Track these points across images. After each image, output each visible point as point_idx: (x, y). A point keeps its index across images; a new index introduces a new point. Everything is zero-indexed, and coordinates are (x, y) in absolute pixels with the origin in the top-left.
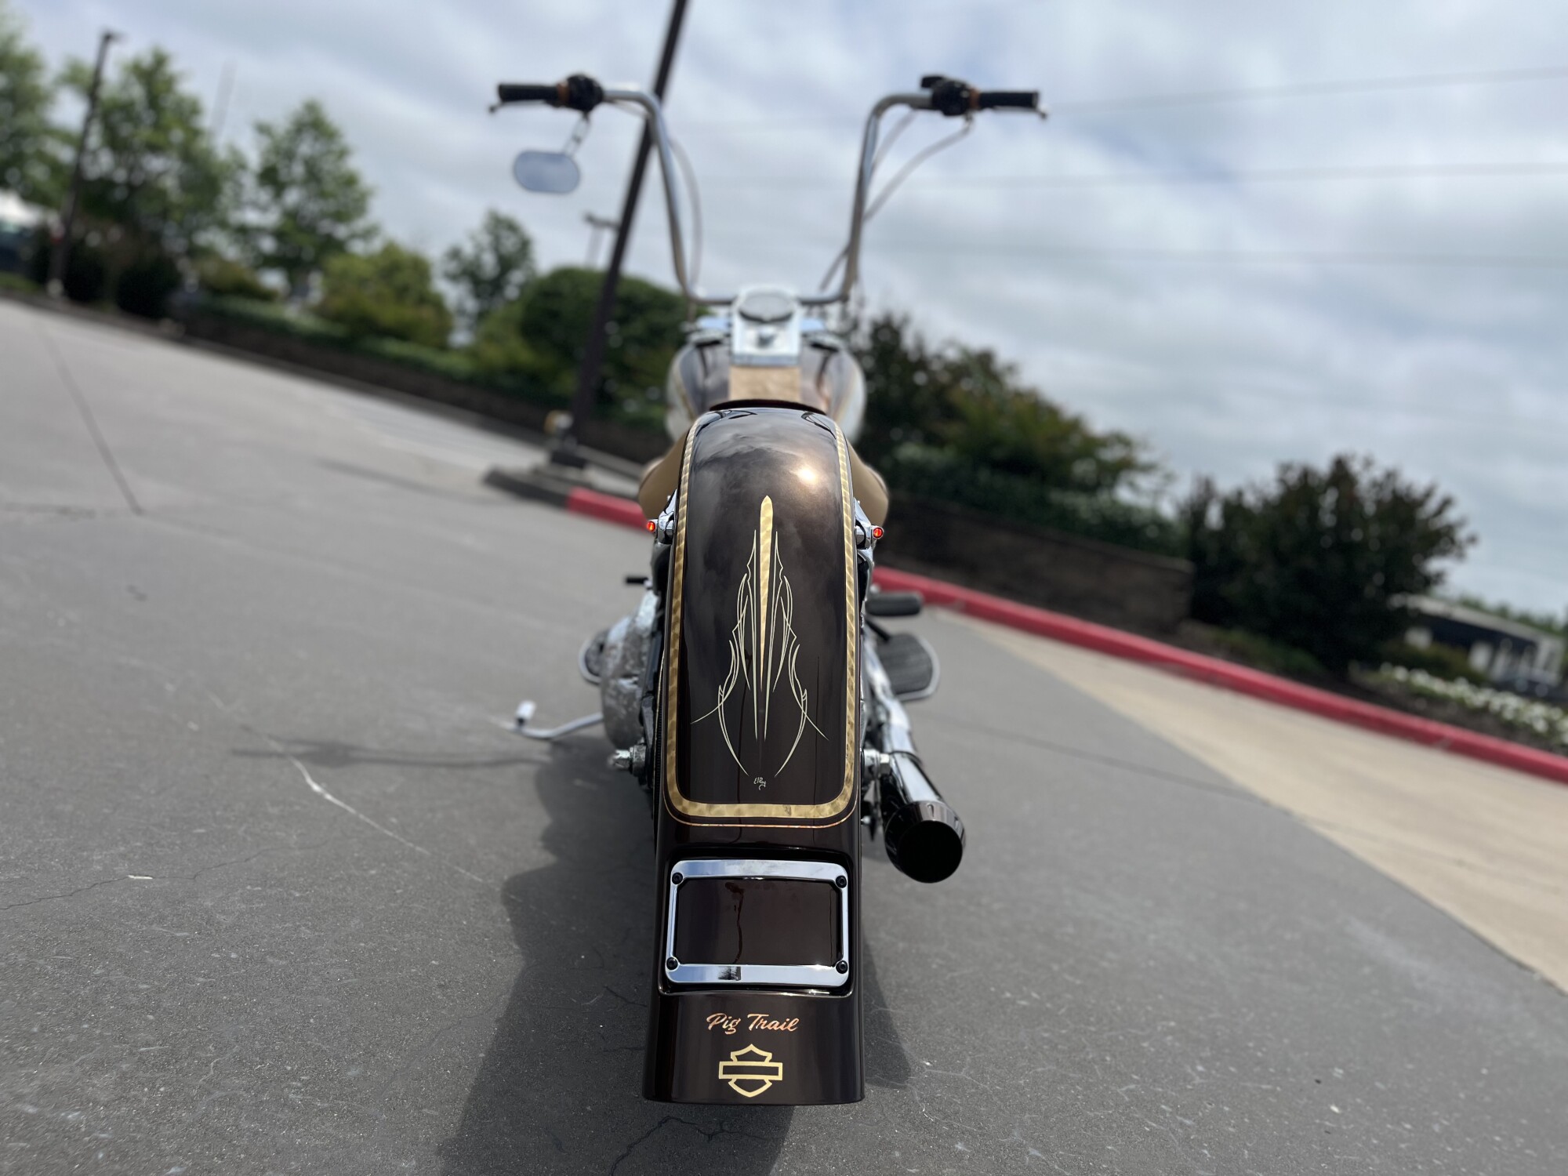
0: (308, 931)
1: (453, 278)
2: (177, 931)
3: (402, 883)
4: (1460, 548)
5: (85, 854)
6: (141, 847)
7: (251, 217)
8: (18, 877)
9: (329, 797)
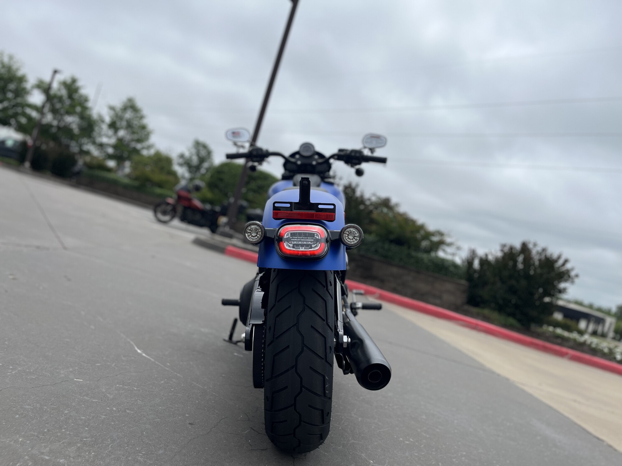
0: (141, 402)
1: (181, 165)
2: (93, 399)
3: (173, 386)
4: (572, 279)
5: (58, 370)
6: (78, 369)
7: (105, 140)
8: (34, 377)
9: (144, 355)
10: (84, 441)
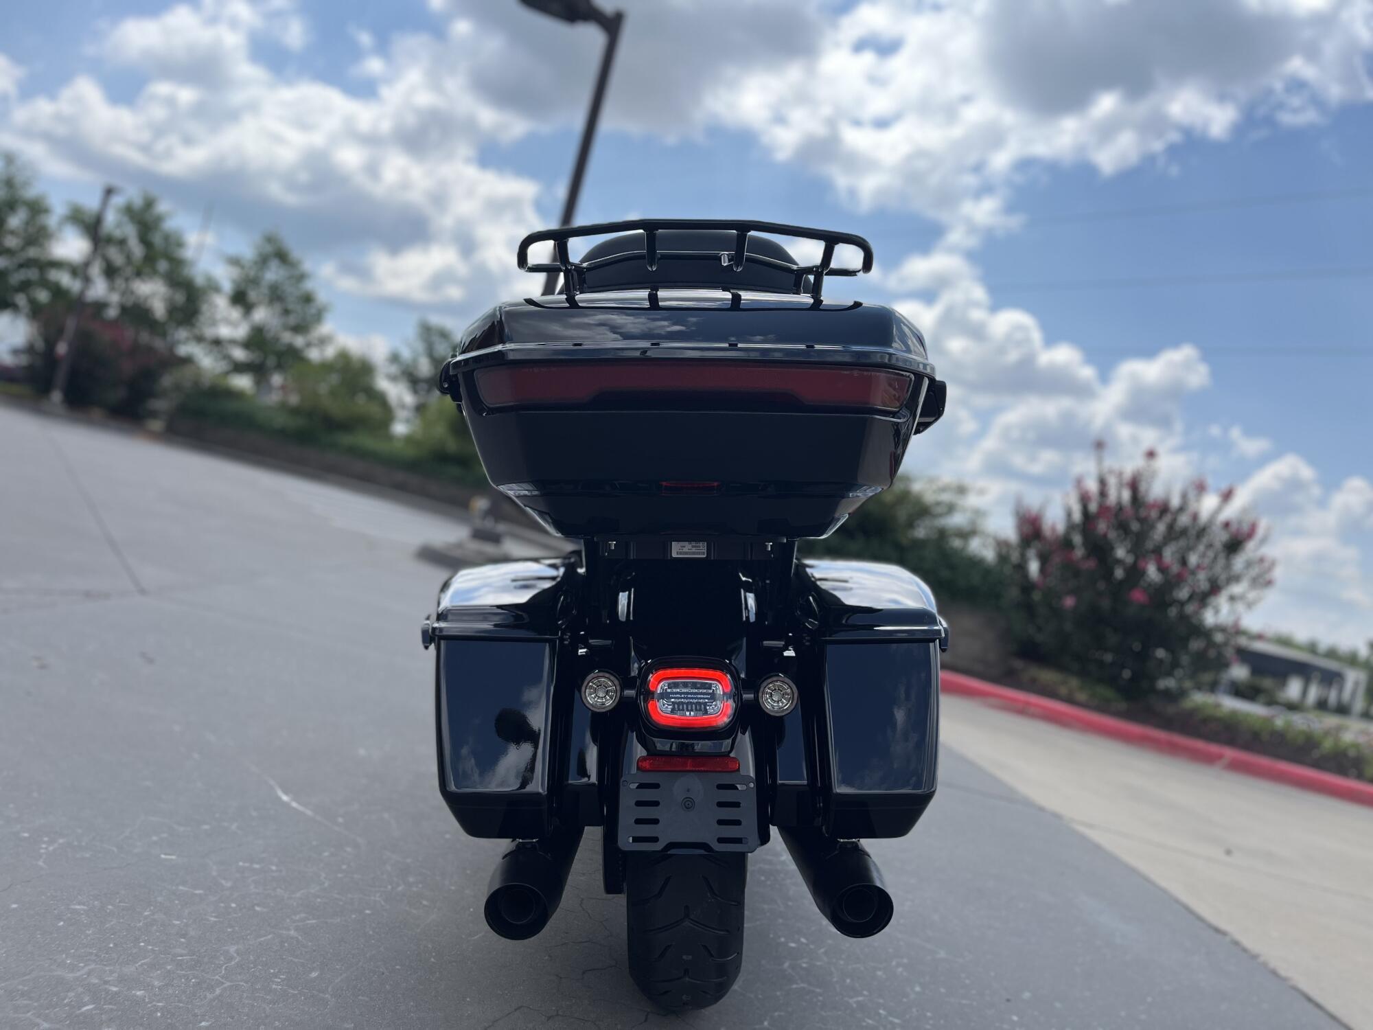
1: (393, 378)
2: (195, 890)
3: (346, 861)
5: (131, 841)
6: (167, 837)
7: (224, 332)
9: (294, 804)
10: (179, 960)
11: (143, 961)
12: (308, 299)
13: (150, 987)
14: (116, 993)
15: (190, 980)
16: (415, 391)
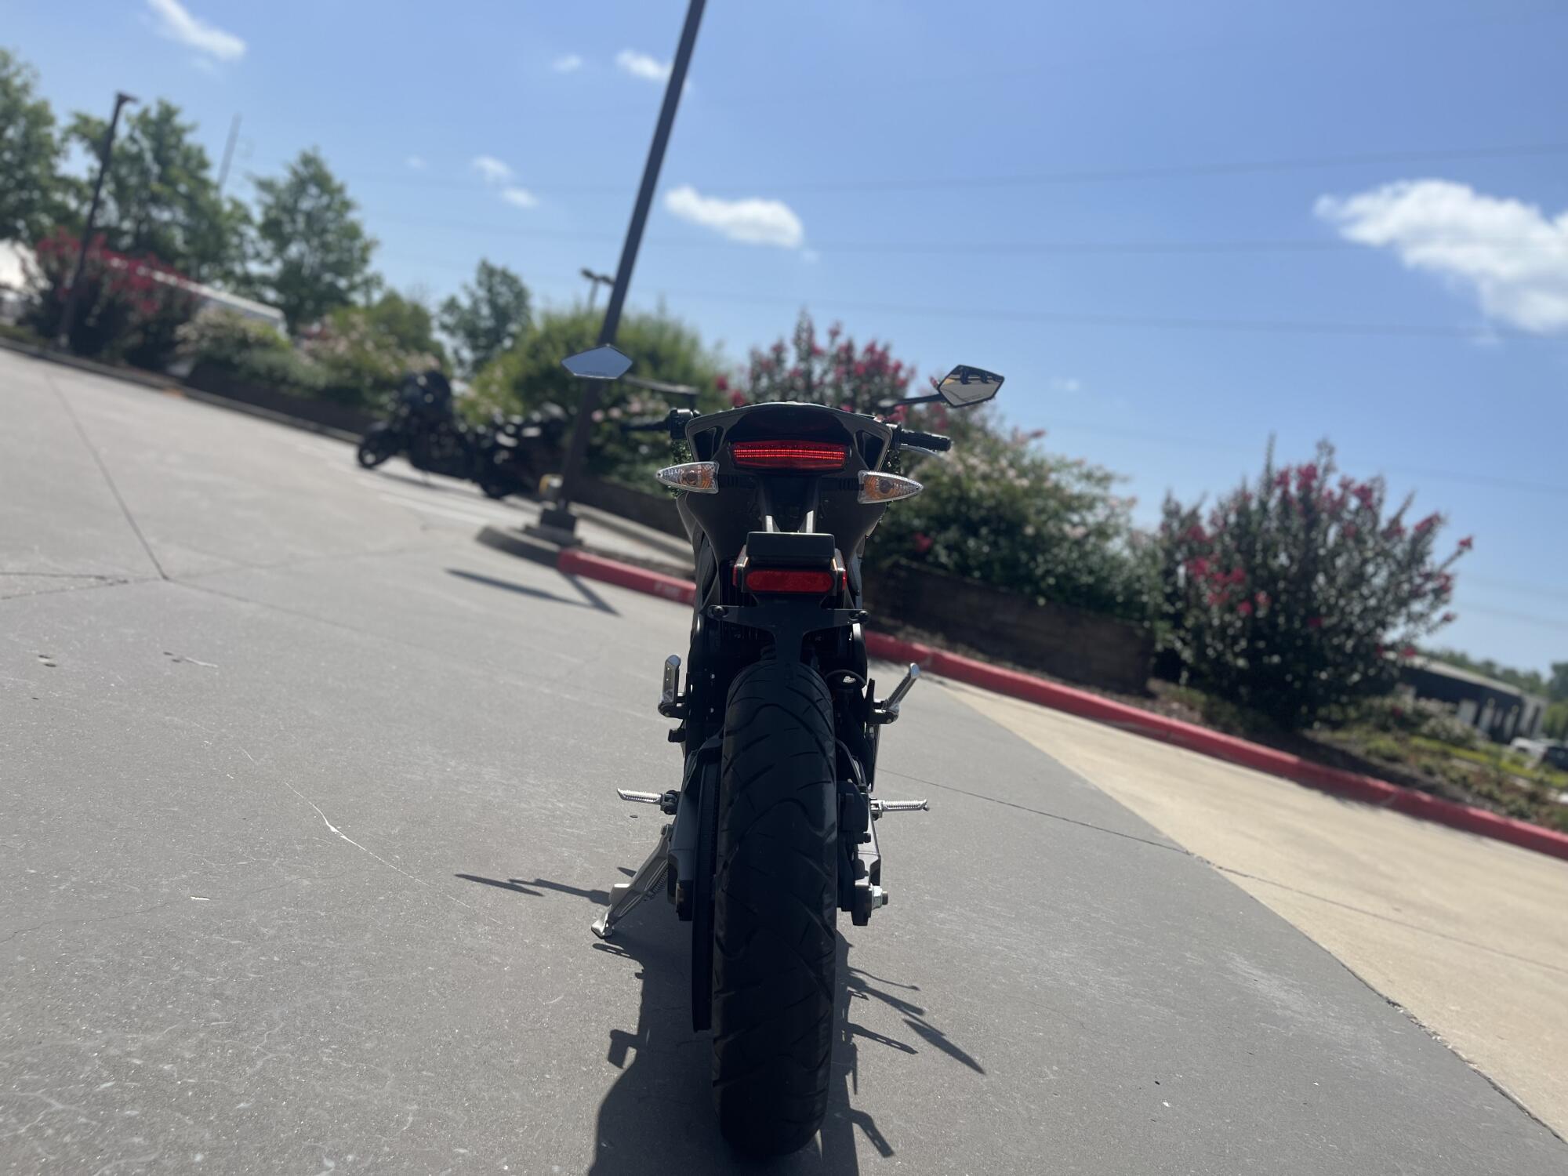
1: (450, 329)
6: (199, 875)
7: (255, 268)
9: (344, 837)
10: (213, 1026)
11: (170, 1028)
12: (353, 232)
13: (179, 1060)
14: (138, 1068)
15: (227, 1051)
16: (474, 348)
